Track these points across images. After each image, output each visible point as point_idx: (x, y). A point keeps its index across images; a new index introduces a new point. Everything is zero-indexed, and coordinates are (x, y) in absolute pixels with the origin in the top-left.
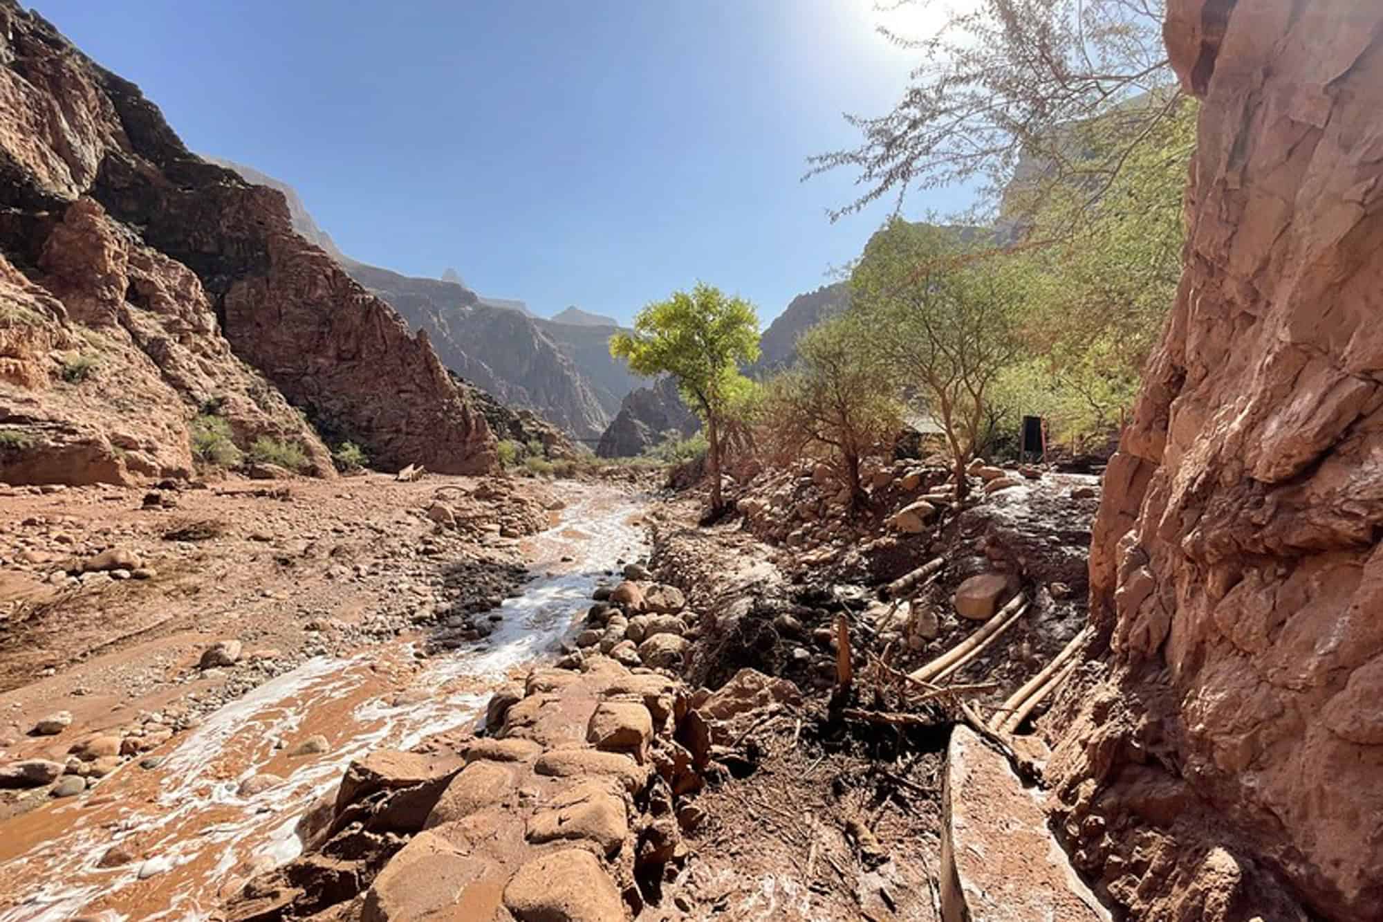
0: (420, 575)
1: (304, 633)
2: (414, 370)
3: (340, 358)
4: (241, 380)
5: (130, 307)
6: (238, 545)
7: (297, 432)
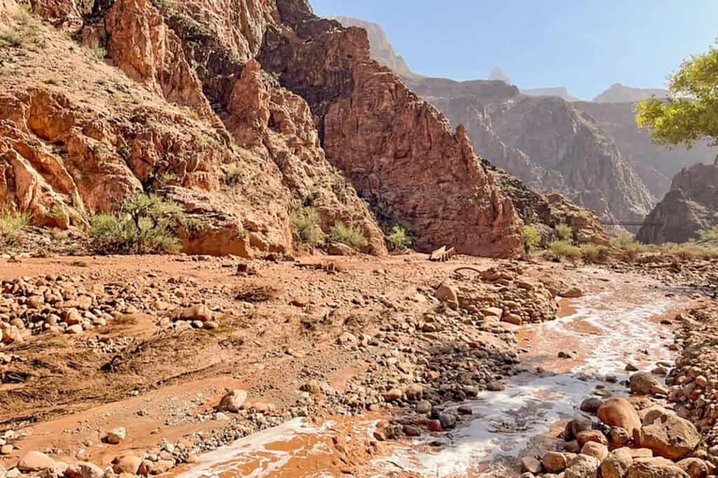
0: (410, 351)
1: (298, 392)
2: (451, 162)
3: (396, 157)
4: (329, 179)
5: (270, 132)
6: (281, 308)
7: (362, 218)
